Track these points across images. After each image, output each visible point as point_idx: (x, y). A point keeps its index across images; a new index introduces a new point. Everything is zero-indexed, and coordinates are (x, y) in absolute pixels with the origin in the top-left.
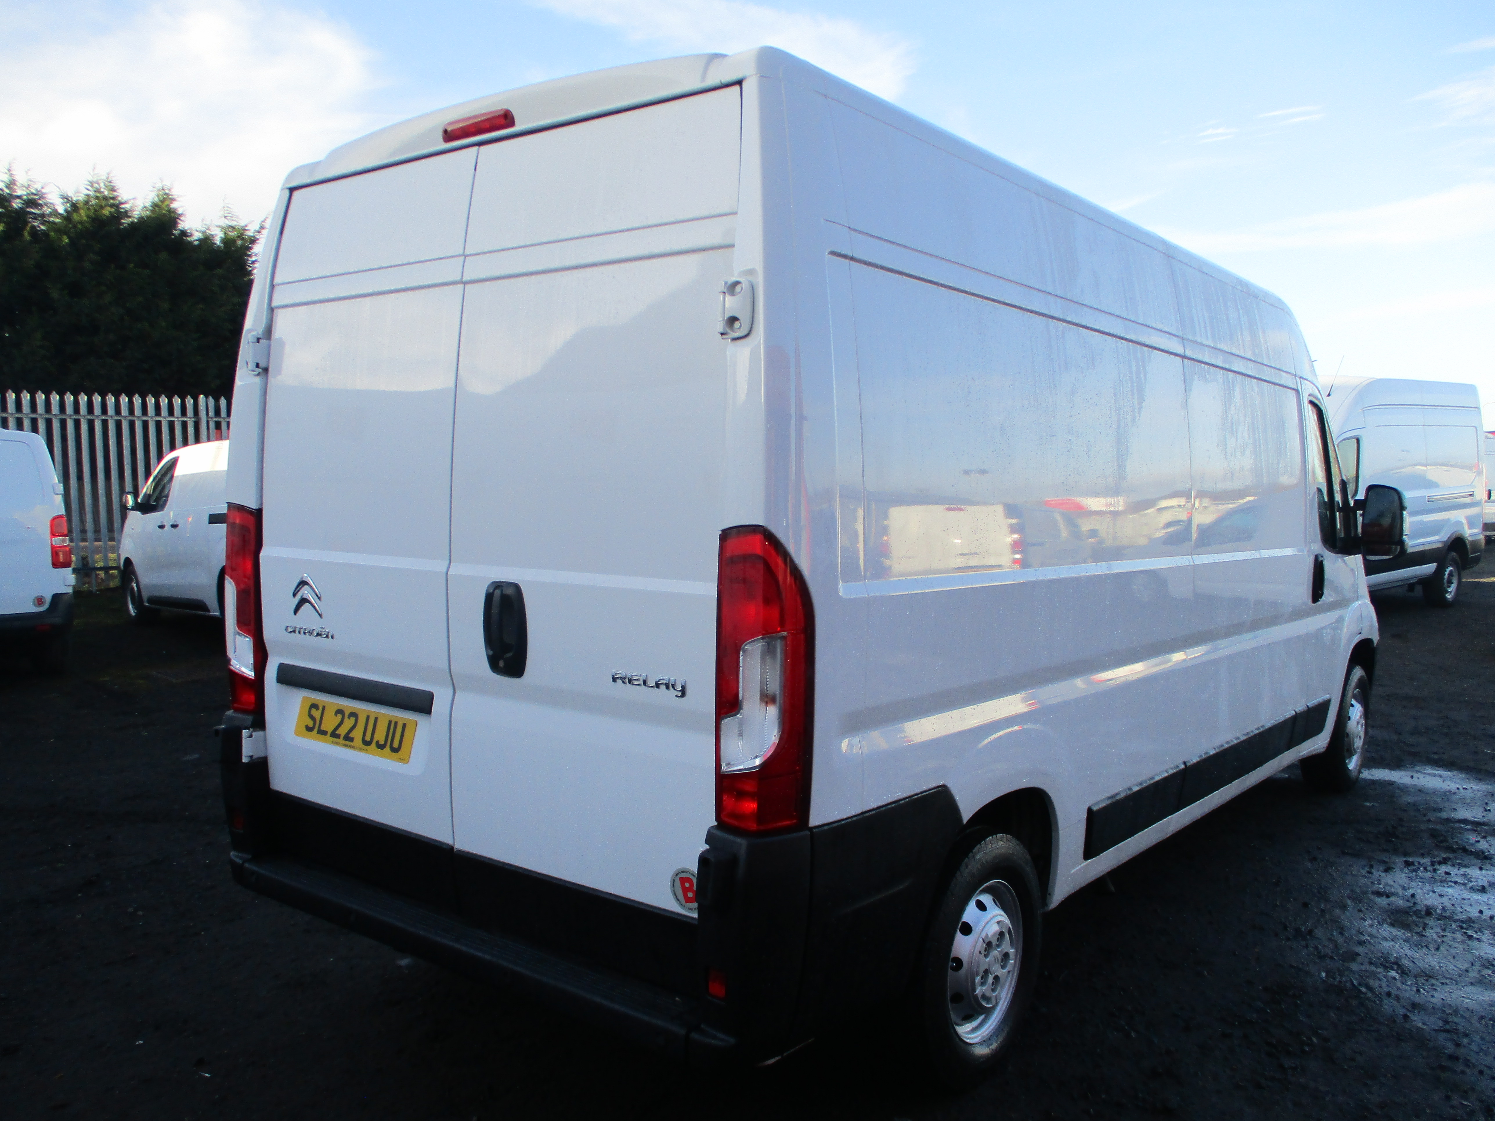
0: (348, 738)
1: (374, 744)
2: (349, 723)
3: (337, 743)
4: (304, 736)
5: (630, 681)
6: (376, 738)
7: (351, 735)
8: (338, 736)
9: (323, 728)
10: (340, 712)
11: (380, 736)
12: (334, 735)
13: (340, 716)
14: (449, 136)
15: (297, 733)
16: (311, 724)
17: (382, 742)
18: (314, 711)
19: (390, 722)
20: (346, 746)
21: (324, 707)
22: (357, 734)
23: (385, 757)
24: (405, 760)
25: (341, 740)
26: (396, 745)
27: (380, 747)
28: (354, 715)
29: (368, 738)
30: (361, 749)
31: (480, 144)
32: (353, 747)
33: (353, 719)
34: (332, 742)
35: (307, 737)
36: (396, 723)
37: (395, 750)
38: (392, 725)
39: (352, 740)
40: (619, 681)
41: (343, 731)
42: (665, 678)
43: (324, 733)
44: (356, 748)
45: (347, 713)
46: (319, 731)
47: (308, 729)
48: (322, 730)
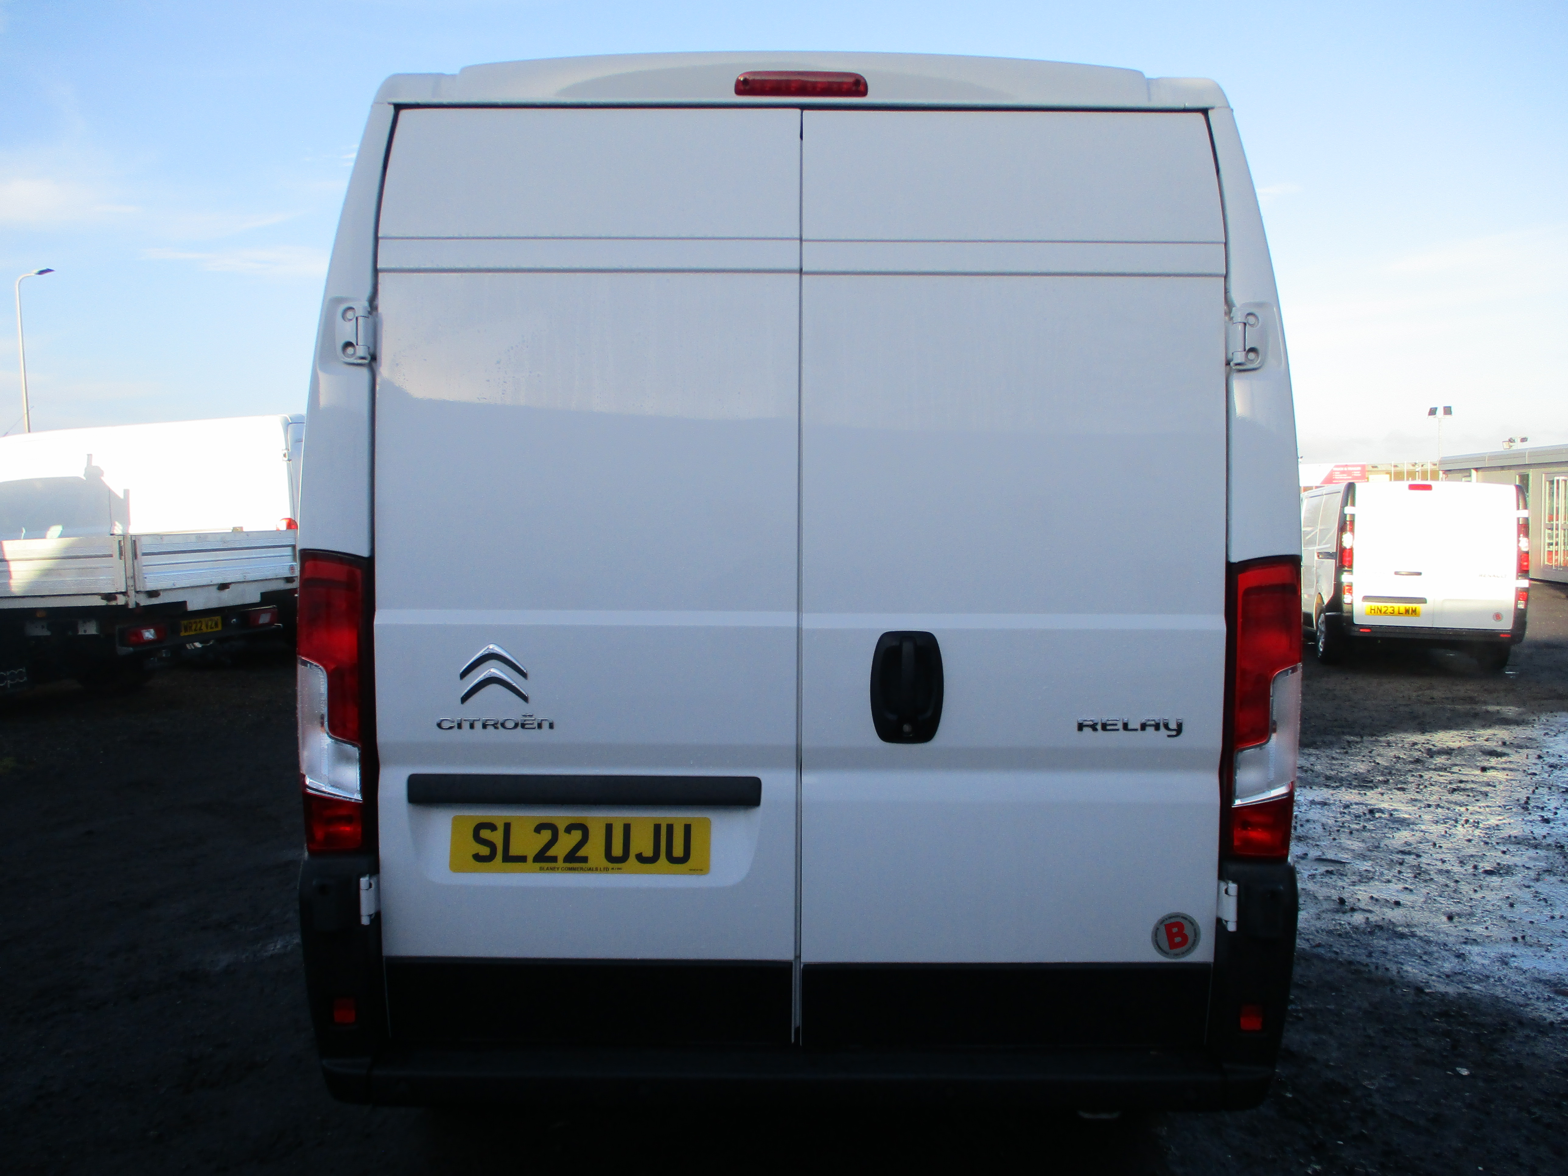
0: (575, 859)
1: (632, 857)
2: (568, 840)
3: (552, 870)
4: (475, 871)
5: (1104, 727)
6: (634, 851)
7: (582, 853)
8: (553, 859)
9: (514, 851)
10: (545, 826)
11: (642, 846)
12: (543, 857)
13: (547, 832)
14: (746, 86)
15: (456, 866)
16: (485, 851)
17: (649, 852)
18: (485, 834)
19: (657, 828)
20: (571, 869)
21: (507, 826)
22: (594, 849)
23: (659, 873)
24: (701, 870)
25: (560, 864)
26: (679, 854)
27: (646, 860)
28: (577, 826)
29: (617, 850)
30: (606, 869)
31: (803, 107)
32: (590, 869)
33: (577, 835)
34: (541, 869)
35: (482, 871)
36: (670, 826)
37: (679, 860)
38: (661, 829)
39: (583, 859)
40: (1085, 729)
41: (561, 849)
42: (1156, 717)
43: (522, 859)
44: (597, 869)
45: (561, 828)
46: (508, 858)
47: (478, 858)
48: (512, 856)
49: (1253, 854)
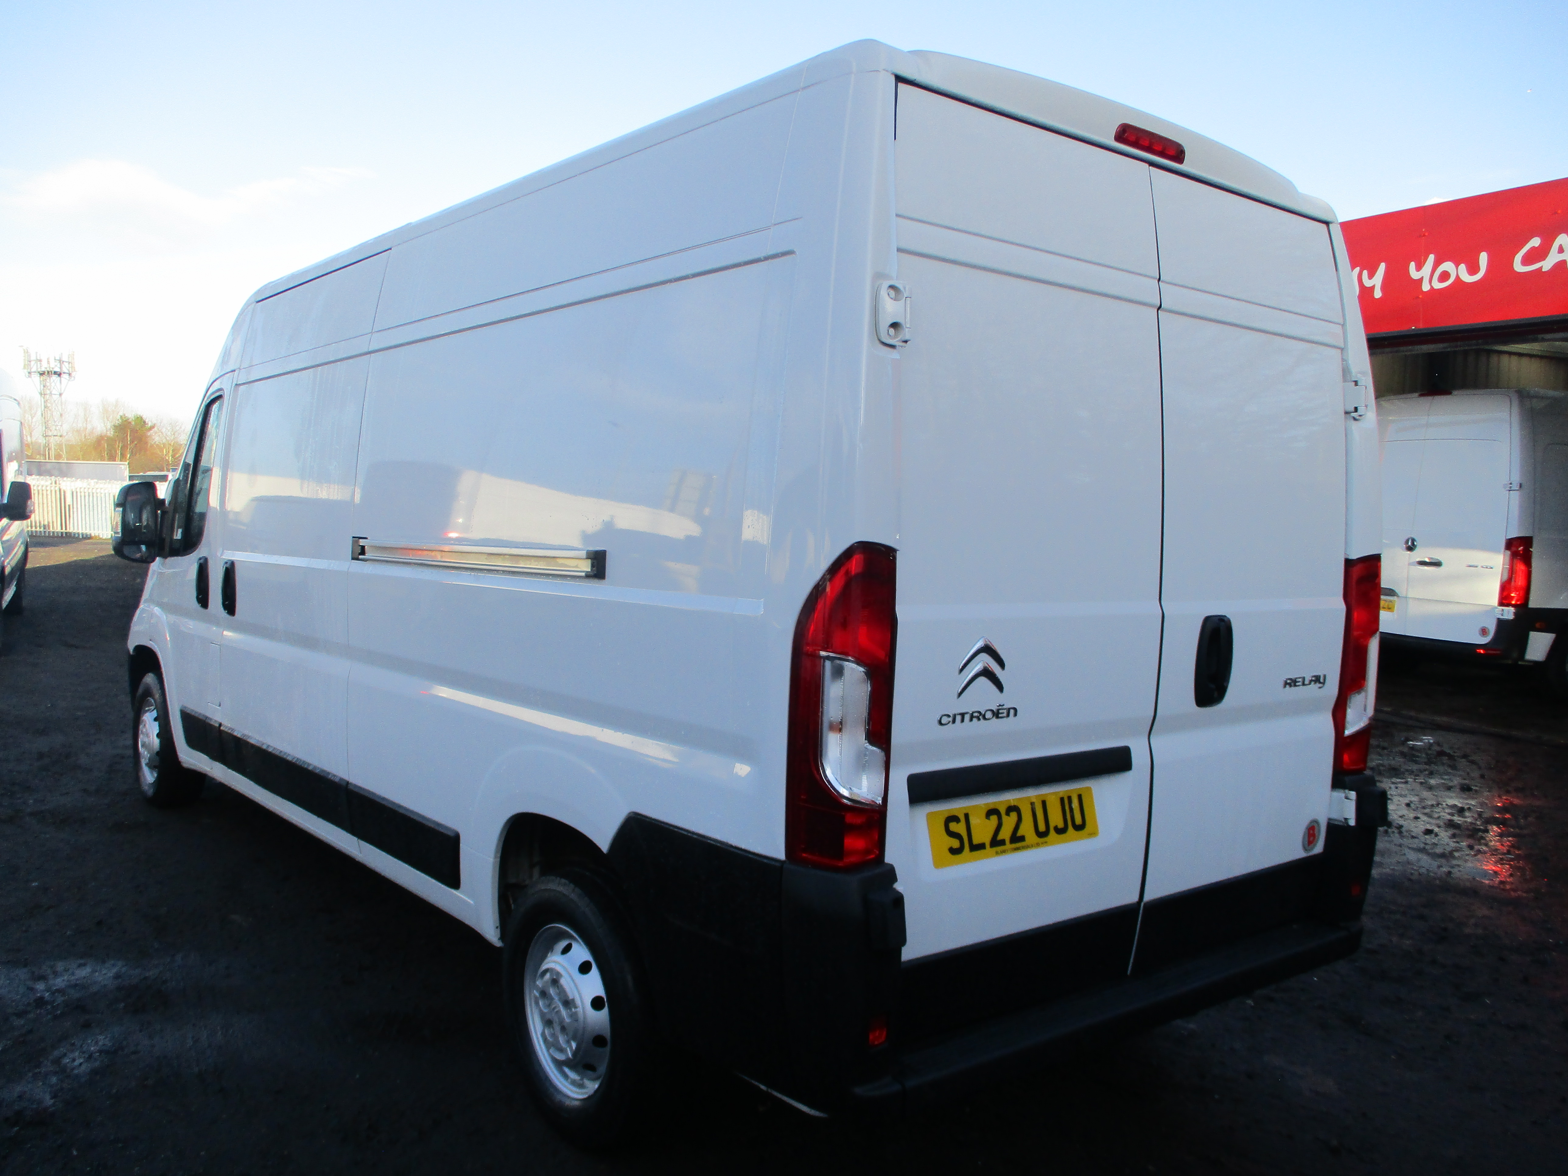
0: (1017, 838)
1: (1052, 831)
2: (1009, 822)
3: (1004, 852)
4: (950, 864)
6: (1052, 825)
7: (1020, 833)
8: (1002, 843)
9: (976, 841)
10: (992, 812)
11: (1056, 819)
12: (996, 842)
13: (994, 818)
15: (938, 863)
16: (956, 844)
17: (1061, 825)
18: (953, 827)
19: (1062, 800)
20: (1016, 849)
21: (967, 816)
22: (1026, 828)
23: (1052, 844)
24: (1094, 834)
25: (1008, 846)
26: (1078, 820)
27: (1060, 831)
28: (1011, 809)
29: (1042, 827)
30: (1038, 845)
31: (1152, 164)
32: (1029, 847)
33: (1014, 815)
34: (997, 853)
35: (957, 864)
36: (1070, 798)
37: (1080, 828)
38: (1065, 802)
39: (1022, 839)
41: (1005, 833)
43: (981, 847)
44: (1032, 846)
45: (1003, 811)
46: (975, 848)
47: (953, 851)
48: (976, 845)
49: (1354, 767)
